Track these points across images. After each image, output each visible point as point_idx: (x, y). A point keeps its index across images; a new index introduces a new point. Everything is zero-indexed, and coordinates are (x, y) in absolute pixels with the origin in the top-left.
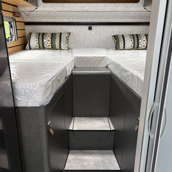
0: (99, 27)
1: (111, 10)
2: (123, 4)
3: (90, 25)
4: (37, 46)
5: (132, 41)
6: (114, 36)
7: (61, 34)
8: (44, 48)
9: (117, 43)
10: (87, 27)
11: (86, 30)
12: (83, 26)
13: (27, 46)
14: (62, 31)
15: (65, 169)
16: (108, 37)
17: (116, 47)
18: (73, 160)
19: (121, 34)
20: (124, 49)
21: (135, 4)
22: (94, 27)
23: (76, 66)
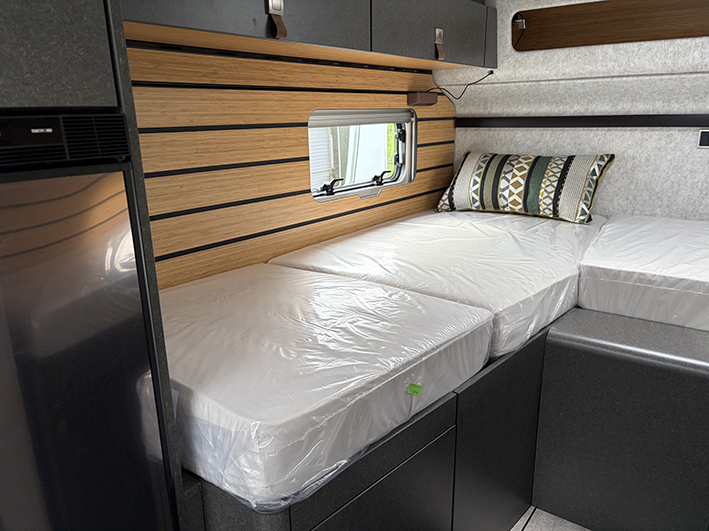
4: (474, 201)
7: (571, 159)
8: (497, 209)
13: (445, 197)
14: (580, 150)
23: (584, 302)
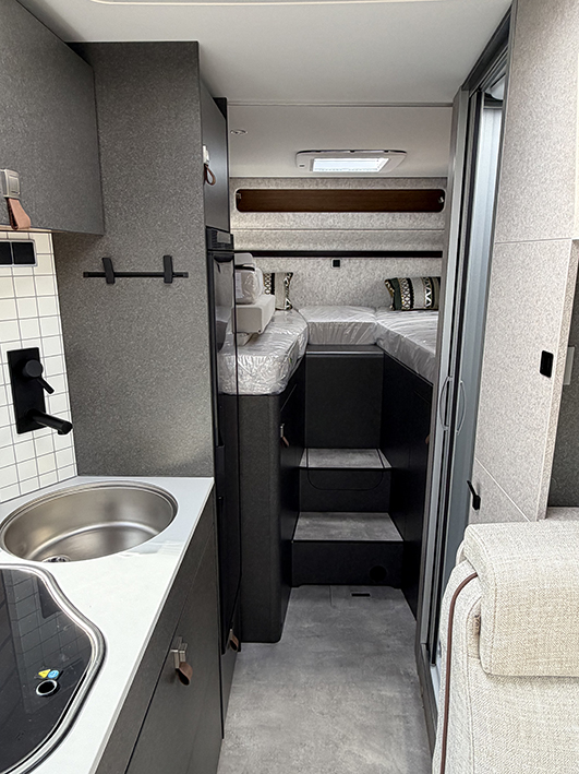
0: (357, 261)
1: (383, 226)
2: (408, 214)
3: (337, 257)
5: (428, 291)
6: (389, 281)
7: (273, 275)
9: (397, 295)
10: (329, 262)
11: (327, 269)
12: (320, 259)
14: (277, 270)
15: (295, 538)
16: (377, 282)
17: (394, 305)
18: (308, 526)
19: (405, 276)
20: (411, 308)
21: (434, 215)
22: (344, 261)
23: (312, 342)
